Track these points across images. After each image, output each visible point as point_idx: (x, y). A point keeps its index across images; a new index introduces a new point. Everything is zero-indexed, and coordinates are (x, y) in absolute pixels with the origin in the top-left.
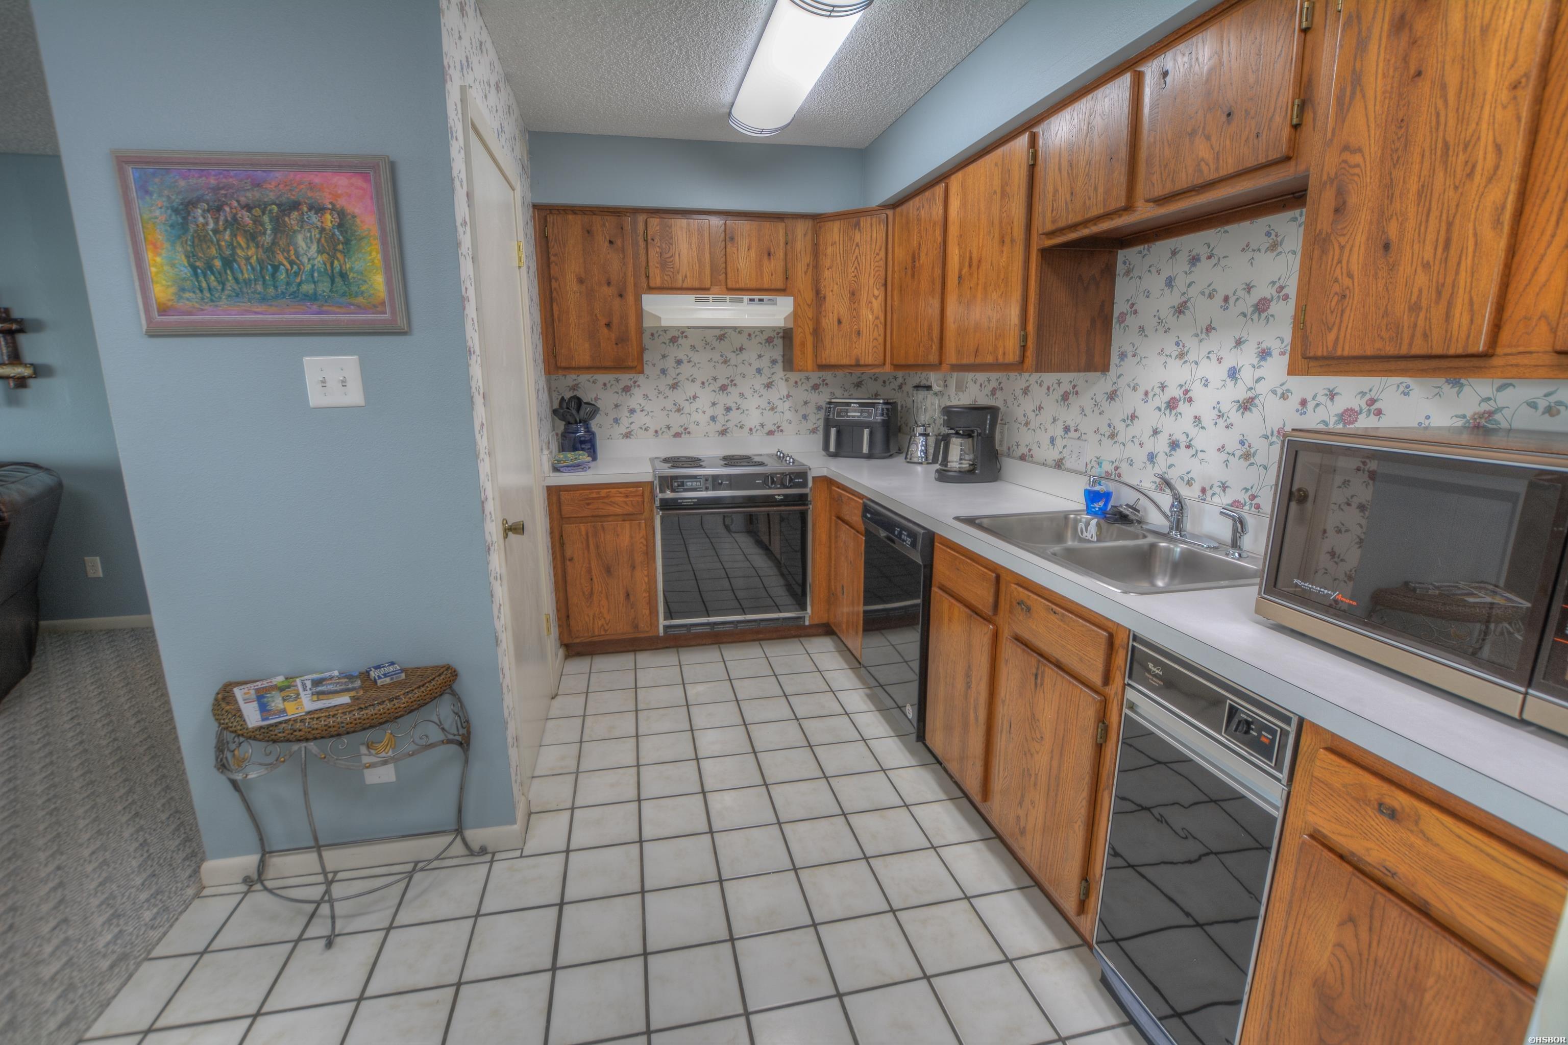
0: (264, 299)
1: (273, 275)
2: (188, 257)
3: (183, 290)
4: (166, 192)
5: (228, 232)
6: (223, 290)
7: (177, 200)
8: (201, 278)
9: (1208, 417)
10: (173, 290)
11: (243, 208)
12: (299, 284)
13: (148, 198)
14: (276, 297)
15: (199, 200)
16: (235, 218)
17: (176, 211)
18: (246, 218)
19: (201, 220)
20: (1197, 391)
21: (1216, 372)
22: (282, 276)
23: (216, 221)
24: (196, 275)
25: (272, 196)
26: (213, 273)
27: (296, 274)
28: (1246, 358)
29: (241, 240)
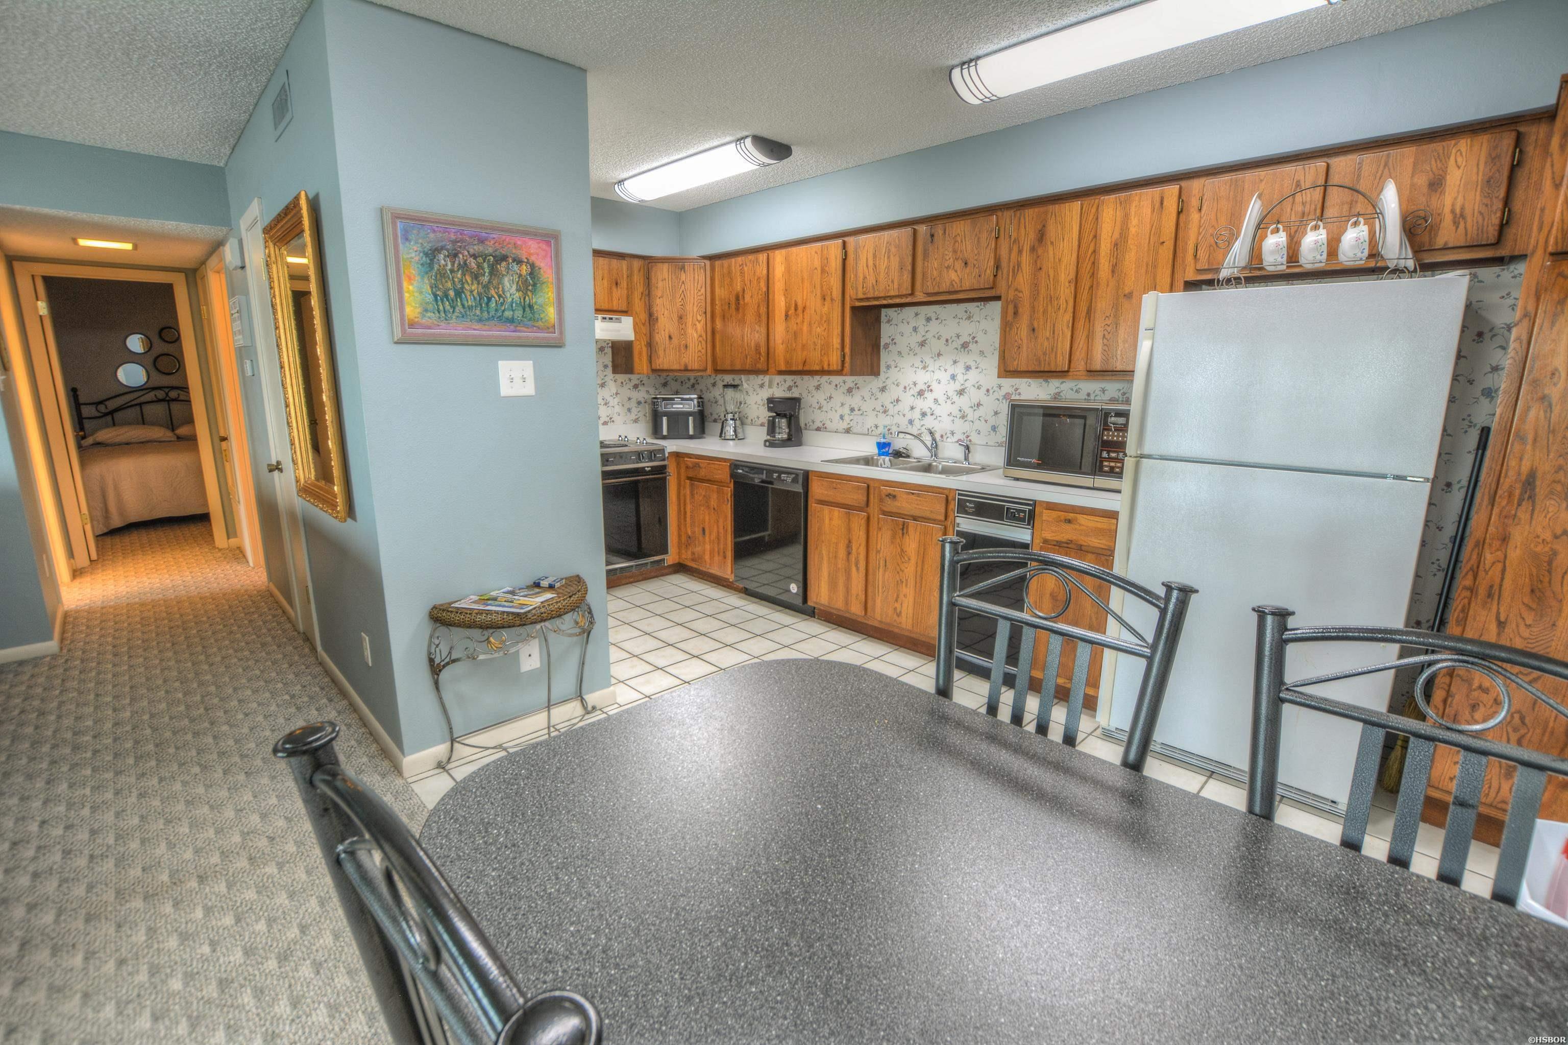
0: (480, 320)
1: (487, 304)
2: (431, 287)
3: (426, 310)
4: (420, 241)
5: (460, 272)
6: (453, 312)
7: (427, 247)
8: (440, 303)
9: (942, 399)
10: (419, 310)
11: (471, 256)
12: (503, 311)
13: (407, 244)
14: (489, 319)
15: (442, 248)
16: (465, 264)
17: (426, 254)
18: (473, 263)
19: (443, 262)
20: (934, 386)
21: (944, 377)
22: (493, 305)
23: (453, 265)
24: (436, 300)
25: (490, 250)
26: (448, 300)
27: (502, 304)
28: (959, 370)
29: (469, 279)
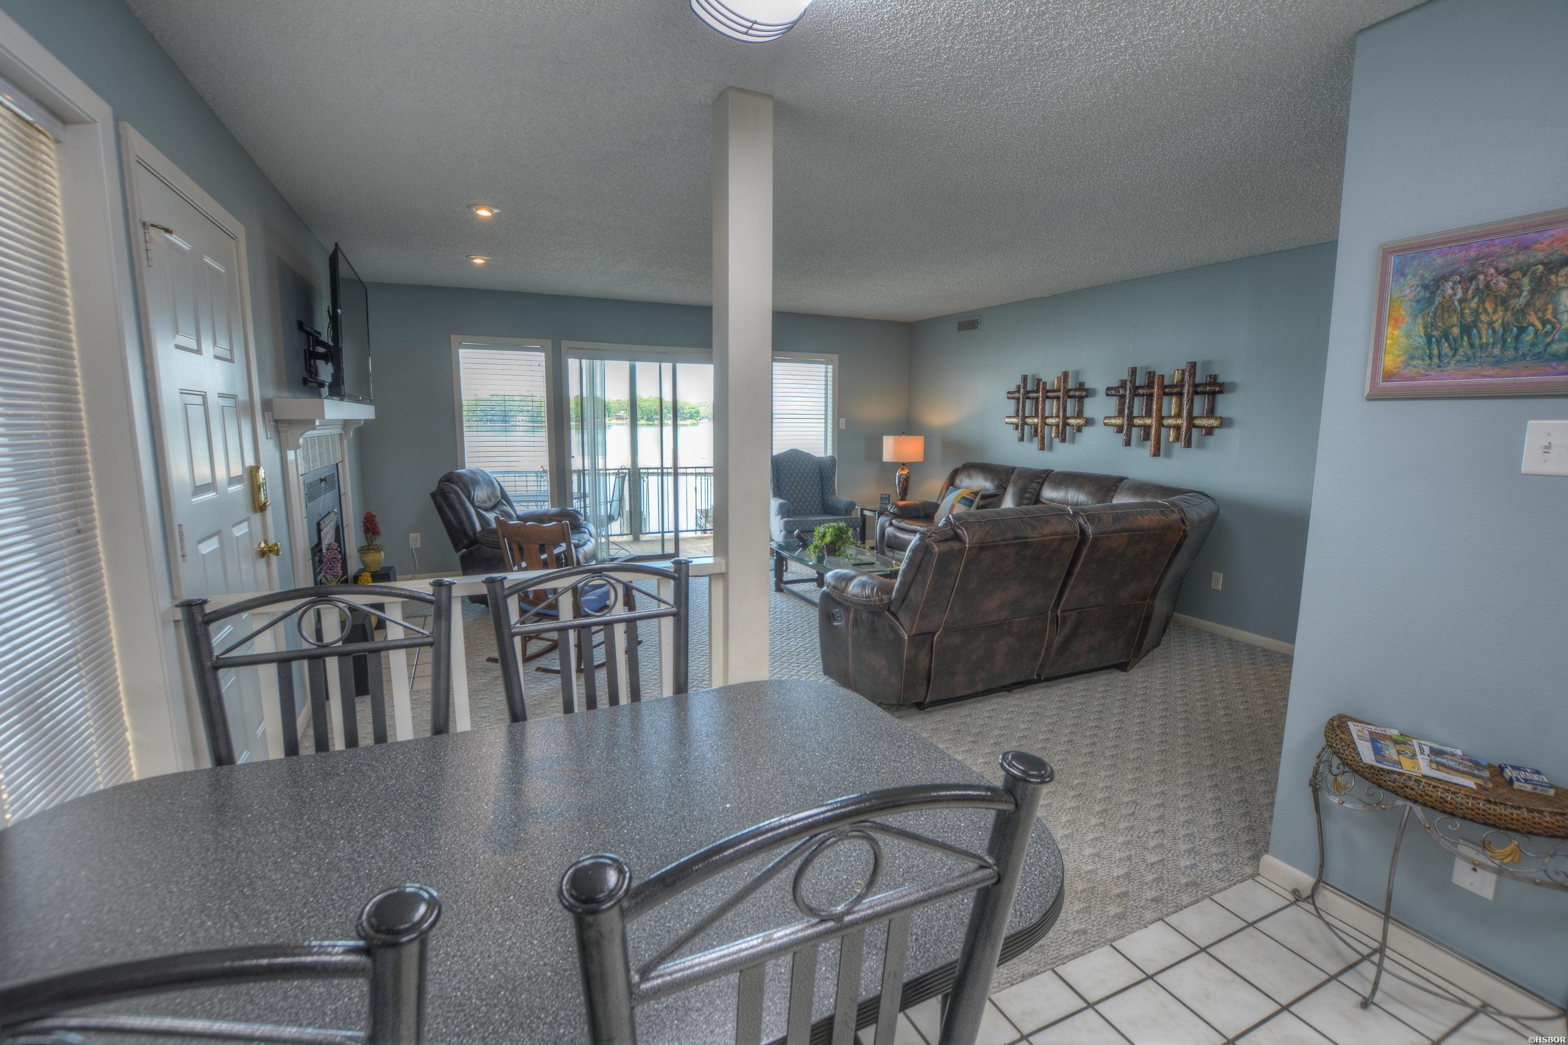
0: (1498, 362)
1: (1517, 338)
2: (1425, 328)
3: (1412, 358)
4: (1421, 272)
5: (1476, 299)
6: (1453, 356)
7: (1429, 276)
8: (1434, 347)
10: (1403, 358)
11: (1499, 273)
12: (1549, 344)
13: (1402, 280)
14: (1515, 359)
15: (1452, 274)
16: (1488, 286)
17: (1425, 287)
18: (1502, 283)
19: (1450, 292)
22: (1529, 337)
23: (1465, 292)
24: (1429, 343)
25: (1540, 256)
26: (1447, 340)
27: (1548, 334)
29: (1489, 307)
